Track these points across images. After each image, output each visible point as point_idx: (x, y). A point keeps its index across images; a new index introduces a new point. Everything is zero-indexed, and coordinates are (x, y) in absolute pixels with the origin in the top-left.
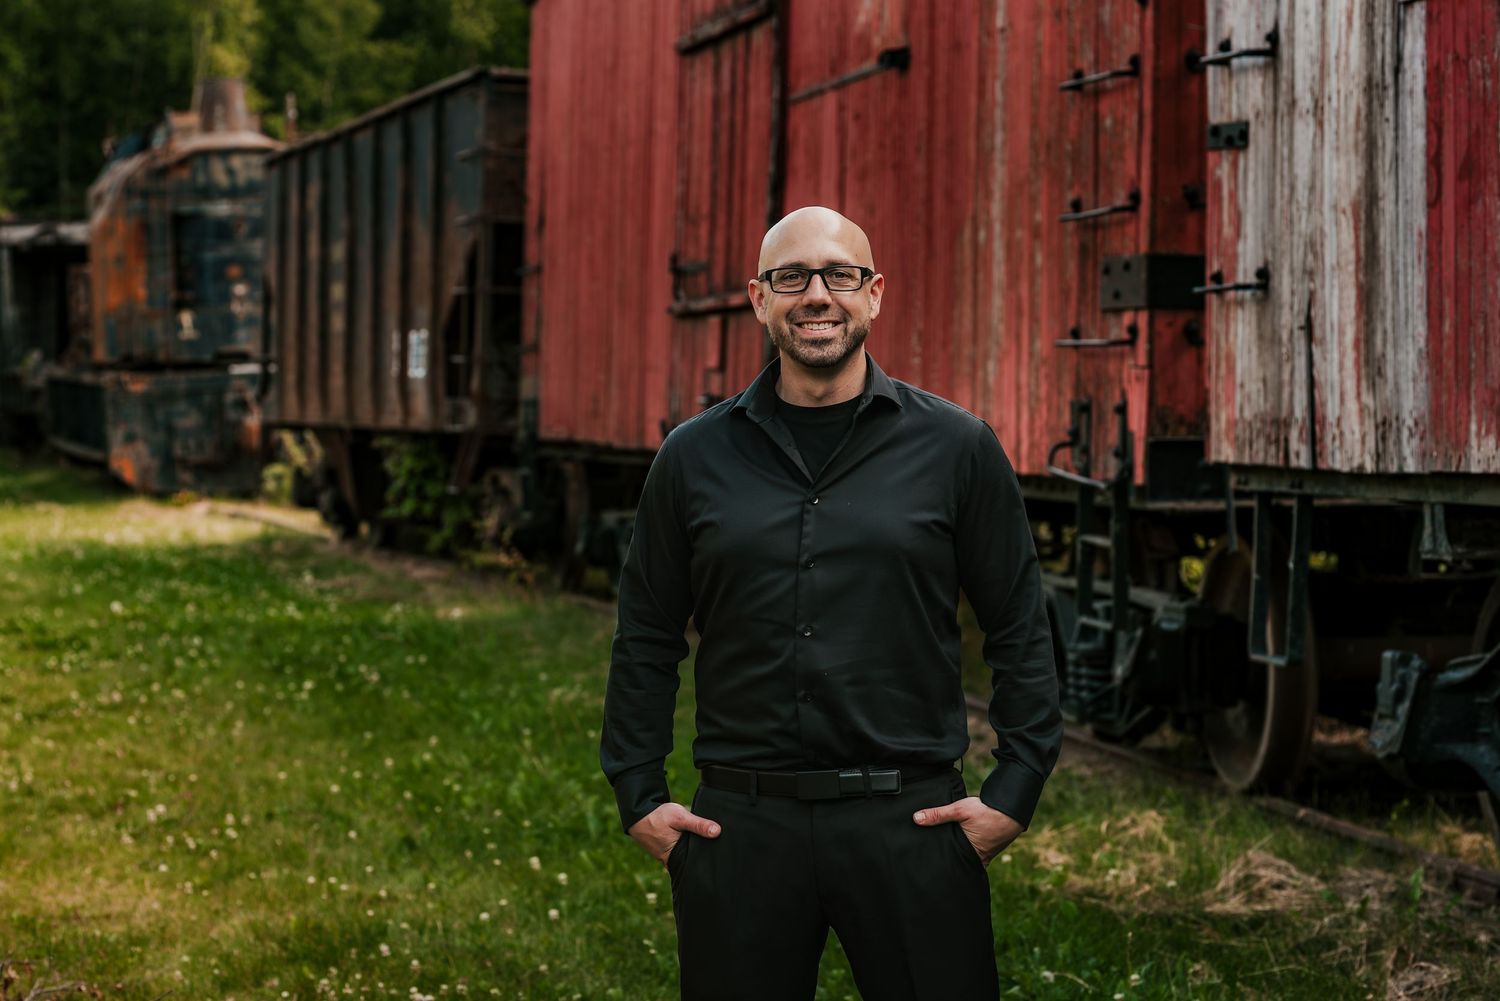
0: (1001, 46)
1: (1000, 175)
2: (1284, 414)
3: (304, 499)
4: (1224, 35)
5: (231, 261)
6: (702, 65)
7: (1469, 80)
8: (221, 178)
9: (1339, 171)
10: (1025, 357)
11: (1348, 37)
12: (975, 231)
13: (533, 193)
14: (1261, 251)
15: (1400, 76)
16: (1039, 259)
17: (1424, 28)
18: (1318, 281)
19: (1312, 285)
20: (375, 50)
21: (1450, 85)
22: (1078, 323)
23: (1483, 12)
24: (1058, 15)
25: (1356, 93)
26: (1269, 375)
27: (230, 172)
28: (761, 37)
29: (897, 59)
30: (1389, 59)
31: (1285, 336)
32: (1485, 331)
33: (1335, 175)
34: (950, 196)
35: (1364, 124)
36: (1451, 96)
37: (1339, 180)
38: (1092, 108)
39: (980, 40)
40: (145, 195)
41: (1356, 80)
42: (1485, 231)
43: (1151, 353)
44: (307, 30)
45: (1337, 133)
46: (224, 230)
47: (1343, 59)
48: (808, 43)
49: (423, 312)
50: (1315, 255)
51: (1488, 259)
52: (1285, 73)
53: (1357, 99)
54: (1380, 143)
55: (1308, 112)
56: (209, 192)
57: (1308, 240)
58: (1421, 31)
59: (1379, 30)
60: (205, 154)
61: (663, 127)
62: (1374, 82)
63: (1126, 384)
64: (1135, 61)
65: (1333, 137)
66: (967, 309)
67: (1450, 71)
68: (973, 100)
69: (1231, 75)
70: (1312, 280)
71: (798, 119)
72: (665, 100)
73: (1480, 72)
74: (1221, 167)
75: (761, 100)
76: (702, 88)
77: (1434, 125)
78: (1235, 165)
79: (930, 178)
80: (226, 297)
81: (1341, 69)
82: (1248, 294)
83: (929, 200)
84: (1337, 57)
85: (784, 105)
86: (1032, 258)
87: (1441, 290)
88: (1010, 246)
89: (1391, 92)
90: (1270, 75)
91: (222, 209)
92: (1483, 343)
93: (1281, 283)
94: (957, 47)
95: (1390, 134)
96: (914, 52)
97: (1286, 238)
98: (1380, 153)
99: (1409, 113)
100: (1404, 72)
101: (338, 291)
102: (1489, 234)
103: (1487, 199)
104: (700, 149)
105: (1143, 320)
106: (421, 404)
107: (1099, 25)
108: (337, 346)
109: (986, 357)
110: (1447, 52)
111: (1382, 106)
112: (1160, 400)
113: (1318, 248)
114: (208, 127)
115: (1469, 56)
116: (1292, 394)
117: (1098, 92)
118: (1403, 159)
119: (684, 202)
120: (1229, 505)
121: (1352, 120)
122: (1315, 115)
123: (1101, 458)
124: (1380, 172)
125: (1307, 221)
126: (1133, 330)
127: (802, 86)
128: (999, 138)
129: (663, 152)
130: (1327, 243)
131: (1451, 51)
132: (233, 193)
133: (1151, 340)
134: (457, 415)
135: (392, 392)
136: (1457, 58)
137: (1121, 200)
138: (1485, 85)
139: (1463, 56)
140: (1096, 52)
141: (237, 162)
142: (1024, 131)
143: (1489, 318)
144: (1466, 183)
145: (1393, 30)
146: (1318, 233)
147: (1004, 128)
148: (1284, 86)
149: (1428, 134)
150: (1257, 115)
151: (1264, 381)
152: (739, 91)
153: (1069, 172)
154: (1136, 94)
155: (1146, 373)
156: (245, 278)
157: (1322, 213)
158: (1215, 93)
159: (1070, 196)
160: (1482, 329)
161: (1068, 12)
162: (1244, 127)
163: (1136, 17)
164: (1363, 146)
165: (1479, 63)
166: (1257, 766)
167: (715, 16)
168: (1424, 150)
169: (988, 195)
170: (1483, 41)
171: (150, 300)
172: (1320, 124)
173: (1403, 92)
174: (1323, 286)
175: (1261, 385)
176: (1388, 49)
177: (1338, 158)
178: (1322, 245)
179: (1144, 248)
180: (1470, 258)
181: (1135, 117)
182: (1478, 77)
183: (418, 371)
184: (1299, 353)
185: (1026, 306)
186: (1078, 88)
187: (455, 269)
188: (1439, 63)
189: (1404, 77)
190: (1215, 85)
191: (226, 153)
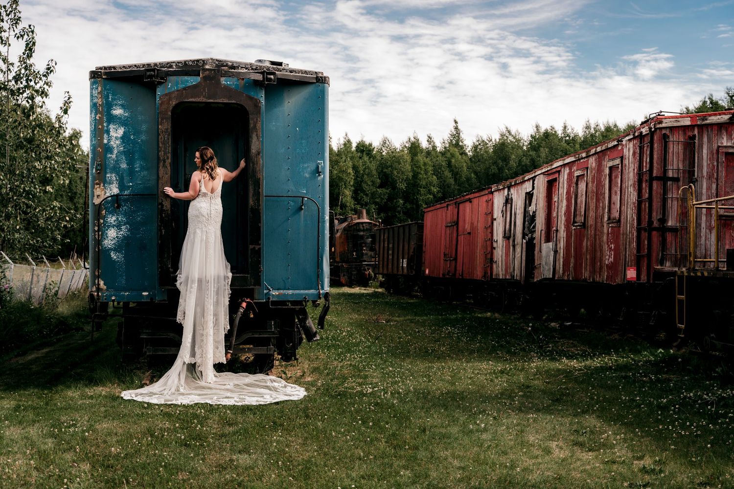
1: (479, 248)
2: (497, 274)
3: (381, 286)
4: (494, 239)
5: (363, 243)
6: (448, 229)
8: (362, 228)
12: (476, 254)
13: (424, 241)
14: (496, 259)
16: (482, 257)
20: (379, 190)
24: (484, 233)
27: (363, 227)
28: (455, 227)
29: (469, 233)
31: (497, 267)
34: (474, 250)
40: (348, 231)
44: (364, 185)
45: (501, 250)
46: (362, 237)
48: (460, 229)
49: (406, 256)
50: (499, 260)
55: (499, 248)
56: (360, 230)
60: (358, 223)
61: (443, 235)
63: (488, 270)
64: (490, 239)
68: (476, 239)
69: (495, 243)
71: (459, 237)
72: (443, 232)
75: (455, 235)
76: (448, 232)
78: (495, 251)
79: (472, 247)
80: (362, 250)
81: (501, 245)
83: (472, 250)
84: (500, 243)
85: (457, 236)
91: (362, 233)
93: (497, 262)
94: (475, 233)
96: (471, 233)
101: (390, 252)
104: (448, 239)
106: (405, 271)
108: (390, 261)
114: (359, 218)
118: (504, 253)
119: (445, 246)
126: (489, 265)
127: (460, 233)
128: (479, 244)
129: (443, 238)
132: (363, 231)
134: (412, 272)
135: (401, 269)
137: (488, 252)
141: (364, 225)
142: (481, 244)
146: (499, 258)
148: (497, 245)
152: (452, 232)
153: (484, 249)
156: (365, 246)
157: (500, 256)
162: (495, 248)
167: (450, 223)
169: (477, 250)
171: (348, 250)
174: (500, 263)
177: (501, 252)
179: (490, 257)
181: (489, 245)
183: (405, 265)
185: (480, 262)
187: (412, 250)
191: (362, 223)
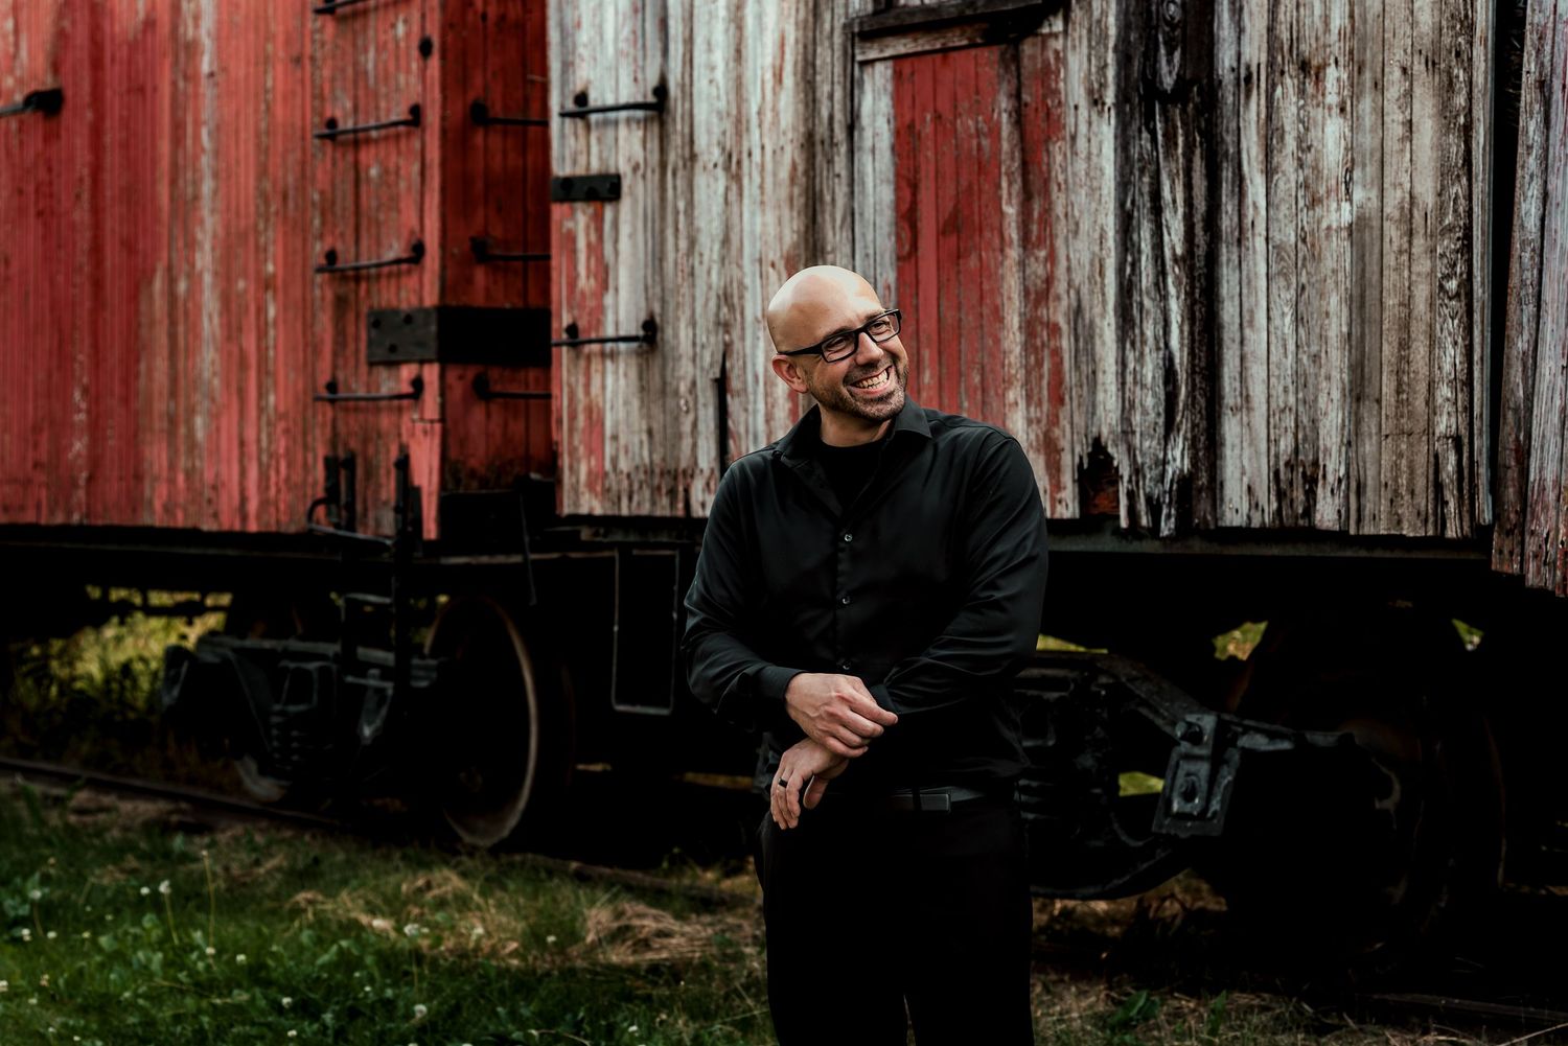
0: (207, 91)
1: (208, 226)
2: (683, 464)
4: (579, 88)
7: (956, 138)
9: (764, 225)
10: (253, 412)
11: (775, 93)
12: (172, 281)
14: (643, 304)
15: (856, 134)
16: (272, 312)
17: (890, 87)
18: (736, 333)
19: (727, 337)
21: (930, 144)
22: (334, 377)
23: (977, 74)
24: (298, 60)
25: (789, 149)
26: (655, 426)
29: (45, 103)
30: (838, 116)
31: (683, 388)
32: (983, 380)
33: (758, 229)
34: (129, 246)
35: (802, 180)
36: (930, 154)
37: (763, 234)
38: (350, 158)
39: (174, 84)
41: (790, 135)
42: (981, 283)
43: (443, 407)
45: (762, 187)
47: (769, 116)
50: (731, 308)
51: (986, 311)
52: (678, 126)
53: (791, 154)
54: (828, 198)
55: (715, 166)
57: (721, 292)
58: (885, 90)
59: (824, 89)
62: (818, 138)
63: (405, 438)
64: (416, 112)
65: (756, 192)
66: (161, 364)
67: (928, 129)
68: (165, 147)
69: (588, 127)
70: (727, 332)
73: (973, 130)
74: (575, 221)
77: (907, 181)
78: (598, 219)
79: (97, 225)
81: (766, 125)
82: (622, 346)
83: (96, 249)
84: (759, 113)
86: (261, 310)
87: (918, 341)
88: (226, 299)
89: (843, 149)
90: (656, 128)
92: (979, 393)
93: (676, 336)
95: (841, 191)
96: (69, 93)
97: (685, 290)
98: (828, 208)
99: (869, 169)
100: (862, 129)
102: (986, 287)
103: (983, 254)
105: (431, 373)
107: (360, 74)
109: (191, 411)
110: (924, 110)
111: (830, 162)
112: (453, 454)
113: (736, 300)
115: (956, 115)
116: (694, 446)
117: (358, 140)
118: (862, 214)
120: (526, 559)
121: (784, 174)
122: (727, 168)
123: (371, 515)
124: (828, 226)
125: (719, 273)
126: (418, 384)
128: (207, 187)
130: (748, 295)
131: (931, 109)
133: (443, 393)
136: (938, 117)
137: (395, 249)
138: (979, 145)
139: (948, 115)
140: (355, 99)
142: (247, 179)
143: (987, 368)
144: (953, 239)
145: (845, 88)
146: (735, 285)
147: (216, 175)
148: (676, 140)
149: (897, 189)
150: (636, 168)
151: (650, 432)
153: (317, 222)
154: (417, 145)
155: (437, 427)
157: (740, 267)
158: (562, 145)
159: (318, 249)
160: (977, 379)
161: (313, 59)
162: (615, 181)
163: (414, 66)
164: (800, 202)
165: (970, 123)
166: (513, 821)
168: (893, 205)
169: (192, 244)
170: (978, 102)
172: (737, 178)
173: (860, 148)
174: (743, 338)
175: (645, 437)
176: (838, 106)
177: (763, 212)
178: (741, 297)
179: (431, 298)
180: (959, 309)
181: (416, 168)
182: (970, 136)
184: (705, 405)
185: (253, 360)
186: (332, 137)
188: (913, 120)
189: (861, 136)
190: (563, 136)
